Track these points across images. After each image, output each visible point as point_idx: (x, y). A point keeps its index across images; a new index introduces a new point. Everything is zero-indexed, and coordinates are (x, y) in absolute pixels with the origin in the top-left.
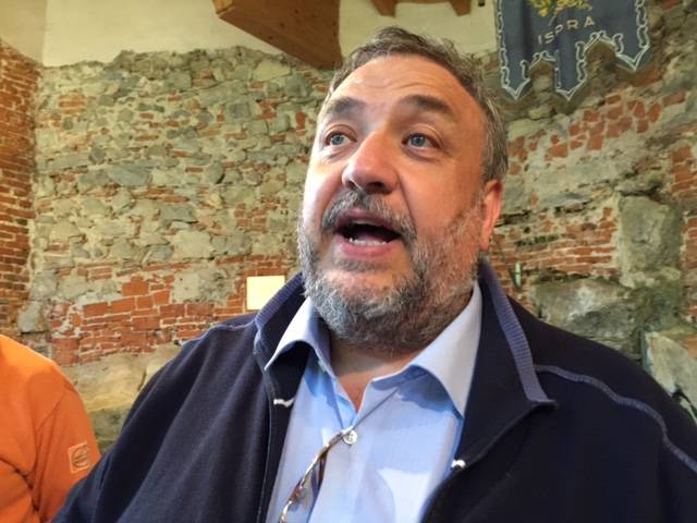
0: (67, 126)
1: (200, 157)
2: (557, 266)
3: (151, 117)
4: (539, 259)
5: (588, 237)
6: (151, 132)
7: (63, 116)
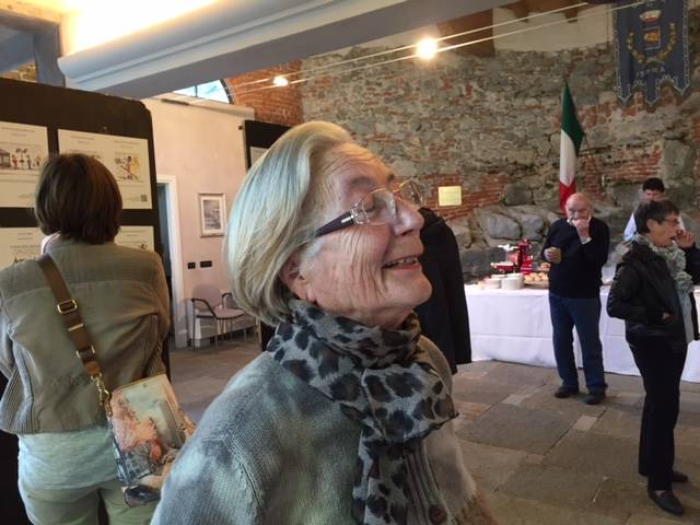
0: (321, 96)
1: (406, 115)
2: (626, 177)
3: (374, 89)
4: (617, 173)
5: (645, 161)
6: (374, 99)
7: (318, 90)
